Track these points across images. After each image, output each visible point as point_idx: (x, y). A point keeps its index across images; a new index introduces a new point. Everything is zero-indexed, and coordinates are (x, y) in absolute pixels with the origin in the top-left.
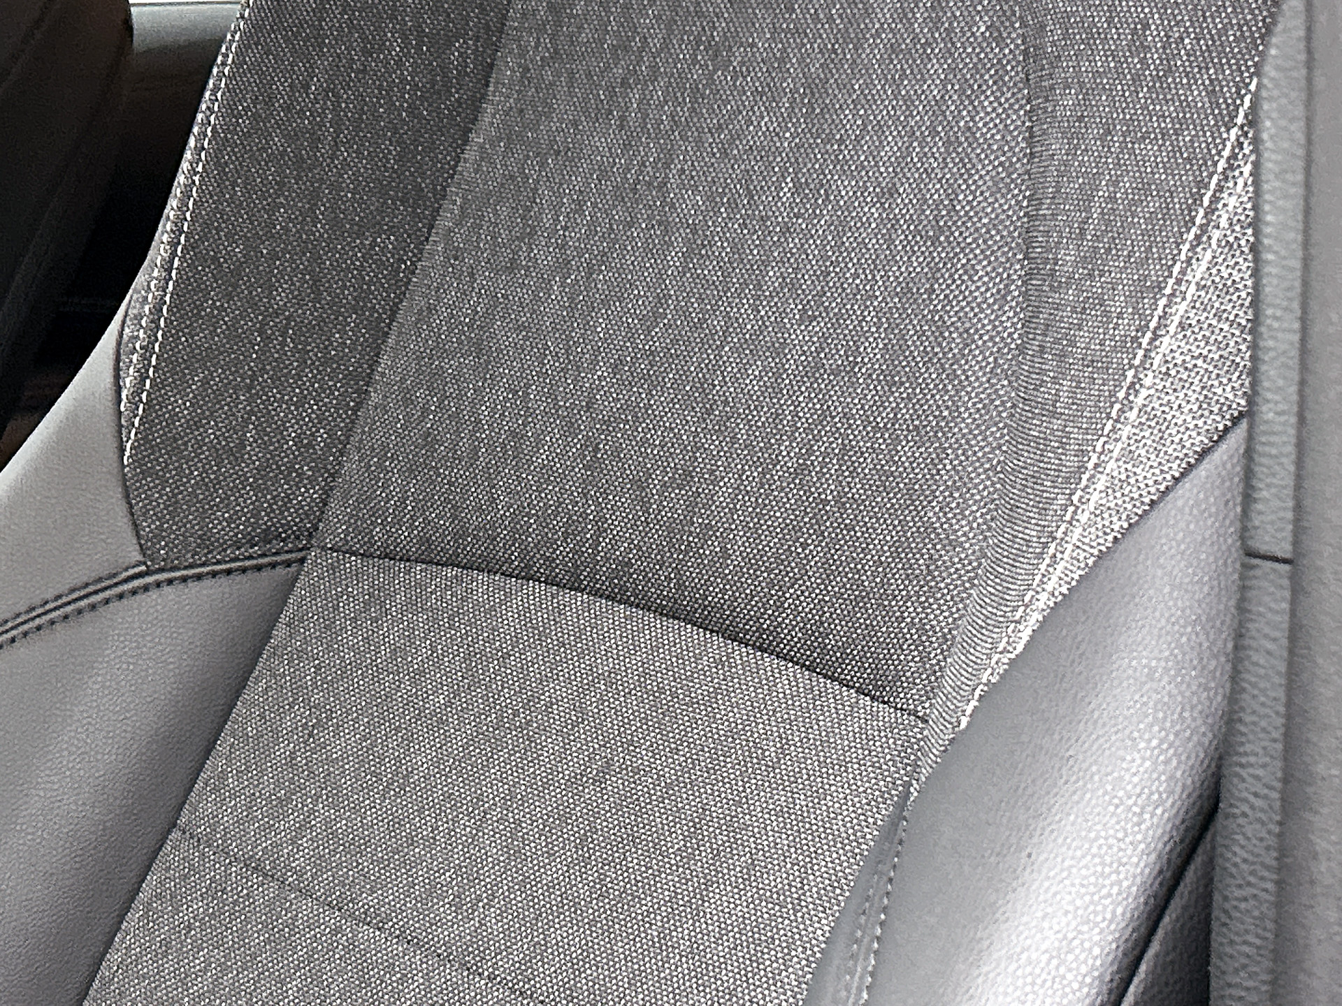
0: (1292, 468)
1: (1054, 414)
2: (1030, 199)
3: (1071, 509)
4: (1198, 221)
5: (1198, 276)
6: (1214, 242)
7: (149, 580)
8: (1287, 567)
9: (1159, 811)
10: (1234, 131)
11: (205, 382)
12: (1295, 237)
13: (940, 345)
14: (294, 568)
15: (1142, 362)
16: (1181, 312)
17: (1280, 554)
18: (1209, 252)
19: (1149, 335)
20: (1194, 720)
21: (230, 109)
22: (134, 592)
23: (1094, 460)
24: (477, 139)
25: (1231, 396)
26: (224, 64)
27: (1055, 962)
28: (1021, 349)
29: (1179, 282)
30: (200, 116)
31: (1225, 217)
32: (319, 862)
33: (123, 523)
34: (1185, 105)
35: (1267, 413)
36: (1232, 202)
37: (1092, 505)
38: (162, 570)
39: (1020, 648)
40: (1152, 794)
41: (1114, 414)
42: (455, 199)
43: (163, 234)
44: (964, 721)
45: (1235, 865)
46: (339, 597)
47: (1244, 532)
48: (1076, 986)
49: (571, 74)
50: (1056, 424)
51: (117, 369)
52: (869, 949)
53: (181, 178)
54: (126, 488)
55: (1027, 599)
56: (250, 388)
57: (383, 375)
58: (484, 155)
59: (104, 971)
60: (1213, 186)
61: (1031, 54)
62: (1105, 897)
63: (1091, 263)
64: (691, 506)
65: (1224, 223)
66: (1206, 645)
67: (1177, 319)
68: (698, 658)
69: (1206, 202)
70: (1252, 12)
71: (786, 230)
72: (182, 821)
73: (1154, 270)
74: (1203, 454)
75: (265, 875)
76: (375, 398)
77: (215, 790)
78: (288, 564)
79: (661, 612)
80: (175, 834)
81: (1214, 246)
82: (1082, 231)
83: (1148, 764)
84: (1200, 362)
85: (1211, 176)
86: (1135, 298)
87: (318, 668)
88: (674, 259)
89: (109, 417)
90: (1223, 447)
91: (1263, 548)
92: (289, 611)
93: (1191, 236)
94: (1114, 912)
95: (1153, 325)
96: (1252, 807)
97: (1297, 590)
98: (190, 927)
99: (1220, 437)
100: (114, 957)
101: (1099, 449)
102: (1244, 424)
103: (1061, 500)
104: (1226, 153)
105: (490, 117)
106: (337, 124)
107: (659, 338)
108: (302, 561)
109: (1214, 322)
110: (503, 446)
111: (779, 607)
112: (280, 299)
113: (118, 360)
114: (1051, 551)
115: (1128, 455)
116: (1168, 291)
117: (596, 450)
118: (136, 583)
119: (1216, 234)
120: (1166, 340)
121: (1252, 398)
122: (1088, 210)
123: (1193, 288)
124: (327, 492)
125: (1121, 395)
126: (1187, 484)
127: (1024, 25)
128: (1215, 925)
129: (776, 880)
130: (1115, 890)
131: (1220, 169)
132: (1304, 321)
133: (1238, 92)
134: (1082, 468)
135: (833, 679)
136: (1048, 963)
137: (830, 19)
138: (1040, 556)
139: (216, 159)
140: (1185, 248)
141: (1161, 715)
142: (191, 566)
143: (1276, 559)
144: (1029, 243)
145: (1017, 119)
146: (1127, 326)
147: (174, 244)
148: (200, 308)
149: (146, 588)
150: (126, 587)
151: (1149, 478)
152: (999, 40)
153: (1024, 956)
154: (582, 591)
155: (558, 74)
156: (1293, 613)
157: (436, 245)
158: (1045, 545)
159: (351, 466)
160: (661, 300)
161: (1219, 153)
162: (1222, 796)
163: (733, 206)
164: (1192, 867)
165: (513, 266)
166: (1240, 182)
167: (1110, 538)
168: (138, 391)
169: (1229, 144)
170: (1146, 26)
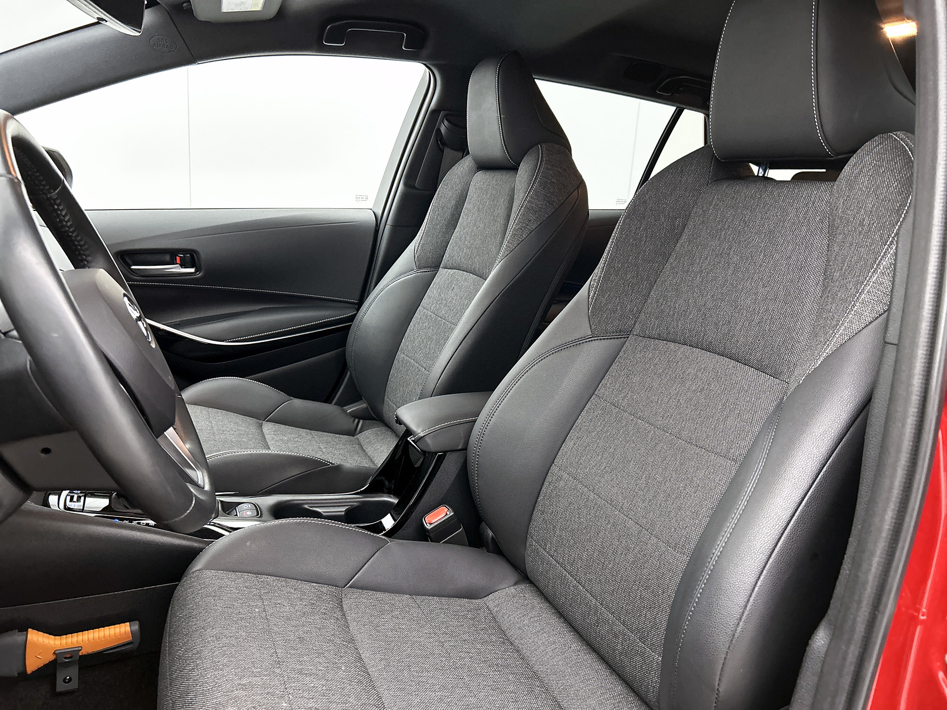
0: (900, 323)
1: (830, 312)
2: (827, 261)
3: (834, 334)
4: (874, 267)
5: (873, 280)
6: (878, 272)
7: (593, 339)
8: (896, 346)
9: (852, 404)
10: (886, 246)
11: (609, 295)
12: (906, 269)
13: (799, 294)
14: (626, 339)
15: (856, 300)
16: (868, 288)
17: (894, 343)
18: (877, 275)
19: (858, 294)
20: (863, 384)
21: (621, 233)
22: (589, 341)
23: (841, 322)
24: (681, 241)
25: (879, 309)
26: (620, 222)
27: (822, 436)
28: (821, 297)
29: (868, 281)
30: (613, 234)
31: (882, 266)
32: (629, 405)
33: (588, 325)
34: (873, 240)
35: (894, 310)
36: (884, 263)
37: (840, 333)
38: (596, 337)
39: (817, 365)
40: (850, 400)
41: (847, 312)
42: (674, 255)
43: (602, 261)
44: (801, 381)
45: (875, 414)
46: (637, 346)
47: (884, 337)
48: (827, 442)
49: (707, 227)
50: (831, 314)
51: (589, 291)
52: (773, 431)
53: (607, 249)
54: (589, 318)
55: (820, 354)
56: (619, 297)
57: (652, 296)
58: (682, 245)
59: (576, 424)
60: (879, 259)
61: (831, 226)
62: (836, 422)
63: (844, 276)
64: (729, 331)
65: (881, 268)
66: (867, 367)
67: (867, 290)
68: (728, 365)
69: (877, 263)
70: (894, 218)
71: (761, 266)
72: (596, 393)
73: (861, 278)
74: (870, 323)
75: (615, 406)
76: (649, 301)
77: (604, 387)
78: (625, 338)
79: (718, 354)
80: (594, 396)
81: (878, 273)
82: (842, 269)
83: (850, 393)
84: (872, 301)
85: (879, 256)
86: (856, 285)
87: (631, 361)
88: (730, 272)
89: (587, 301)
90: (876, 321)
91: (889, 341)
92: (624, 348)
93: (872, 270)
94: (838, 426)
95: (860, 291)
96: (881, 401)
97: (898, 351)
98: (597, 416)
99: (876, 319)
100: (579, 421)
101: (843, 320)
102: (886, 313)
103: (831, 332)
104: (884, 251)
105: (684, 237)
106: (646, 237)
107: (725, 290)
108: (628, 337)
109: (877, 291)
110: (681, 313)
111: (751, 354)
112: (628, 276)
113: (589, 289)
114: (828, 343)
115: (851, 322)
116: (865, 283)
117: (706, 315)
118: (590, 339)
119: (879, 270)
120: (863, 295)
121: (890, 306)
122: (844, 264)
123: (872, 283)
124: (636, 322)
125: (850, 308)
126: (865, 329)
127: (829, 219)
128: (867, 427)
129: (746, 417)
130: (839, 421)
131: (881, 255)
132: (906, 289)
133: (888, 236)
134: (837, 325)
135: (763, 372)
136: (820, 436)
137: (777, 216)
138: (825, 344)
139: (616, 244)
140: (870, 274)
141: (854, 382)
142: (602, 336)
143: (893, 344)
144: (826, 271)
145: (825, 242)
146: (853, 291)
147: (605, 264)
148: (609, 278)
149: (592, 341)
150: (587, 340)
151: (856, 327)
152: (822, 223)
153: (814, 434)
154: (699, 348)
155: (703, 227)
156: (896, 357)
157: (668, 266)
158: (826, 342)
159: (642, 316)
160: (727, 281)
161: (882, 251)
162: (872, 397)
163: (747, 259)
164: (859, 418)
165: (688, 271)
166: (887, 258)
167: (844, 341)
168: (594, 296)
169: (884, 249)
170: (864, 220)
